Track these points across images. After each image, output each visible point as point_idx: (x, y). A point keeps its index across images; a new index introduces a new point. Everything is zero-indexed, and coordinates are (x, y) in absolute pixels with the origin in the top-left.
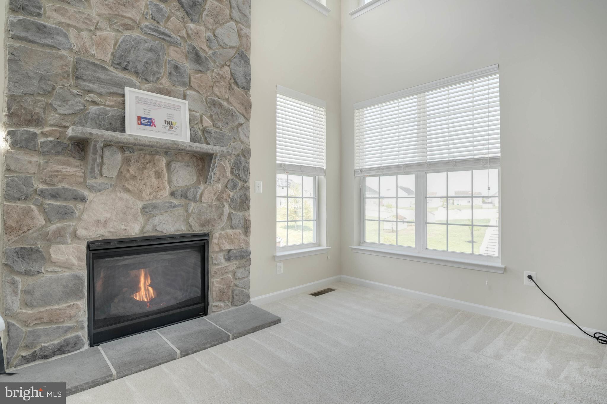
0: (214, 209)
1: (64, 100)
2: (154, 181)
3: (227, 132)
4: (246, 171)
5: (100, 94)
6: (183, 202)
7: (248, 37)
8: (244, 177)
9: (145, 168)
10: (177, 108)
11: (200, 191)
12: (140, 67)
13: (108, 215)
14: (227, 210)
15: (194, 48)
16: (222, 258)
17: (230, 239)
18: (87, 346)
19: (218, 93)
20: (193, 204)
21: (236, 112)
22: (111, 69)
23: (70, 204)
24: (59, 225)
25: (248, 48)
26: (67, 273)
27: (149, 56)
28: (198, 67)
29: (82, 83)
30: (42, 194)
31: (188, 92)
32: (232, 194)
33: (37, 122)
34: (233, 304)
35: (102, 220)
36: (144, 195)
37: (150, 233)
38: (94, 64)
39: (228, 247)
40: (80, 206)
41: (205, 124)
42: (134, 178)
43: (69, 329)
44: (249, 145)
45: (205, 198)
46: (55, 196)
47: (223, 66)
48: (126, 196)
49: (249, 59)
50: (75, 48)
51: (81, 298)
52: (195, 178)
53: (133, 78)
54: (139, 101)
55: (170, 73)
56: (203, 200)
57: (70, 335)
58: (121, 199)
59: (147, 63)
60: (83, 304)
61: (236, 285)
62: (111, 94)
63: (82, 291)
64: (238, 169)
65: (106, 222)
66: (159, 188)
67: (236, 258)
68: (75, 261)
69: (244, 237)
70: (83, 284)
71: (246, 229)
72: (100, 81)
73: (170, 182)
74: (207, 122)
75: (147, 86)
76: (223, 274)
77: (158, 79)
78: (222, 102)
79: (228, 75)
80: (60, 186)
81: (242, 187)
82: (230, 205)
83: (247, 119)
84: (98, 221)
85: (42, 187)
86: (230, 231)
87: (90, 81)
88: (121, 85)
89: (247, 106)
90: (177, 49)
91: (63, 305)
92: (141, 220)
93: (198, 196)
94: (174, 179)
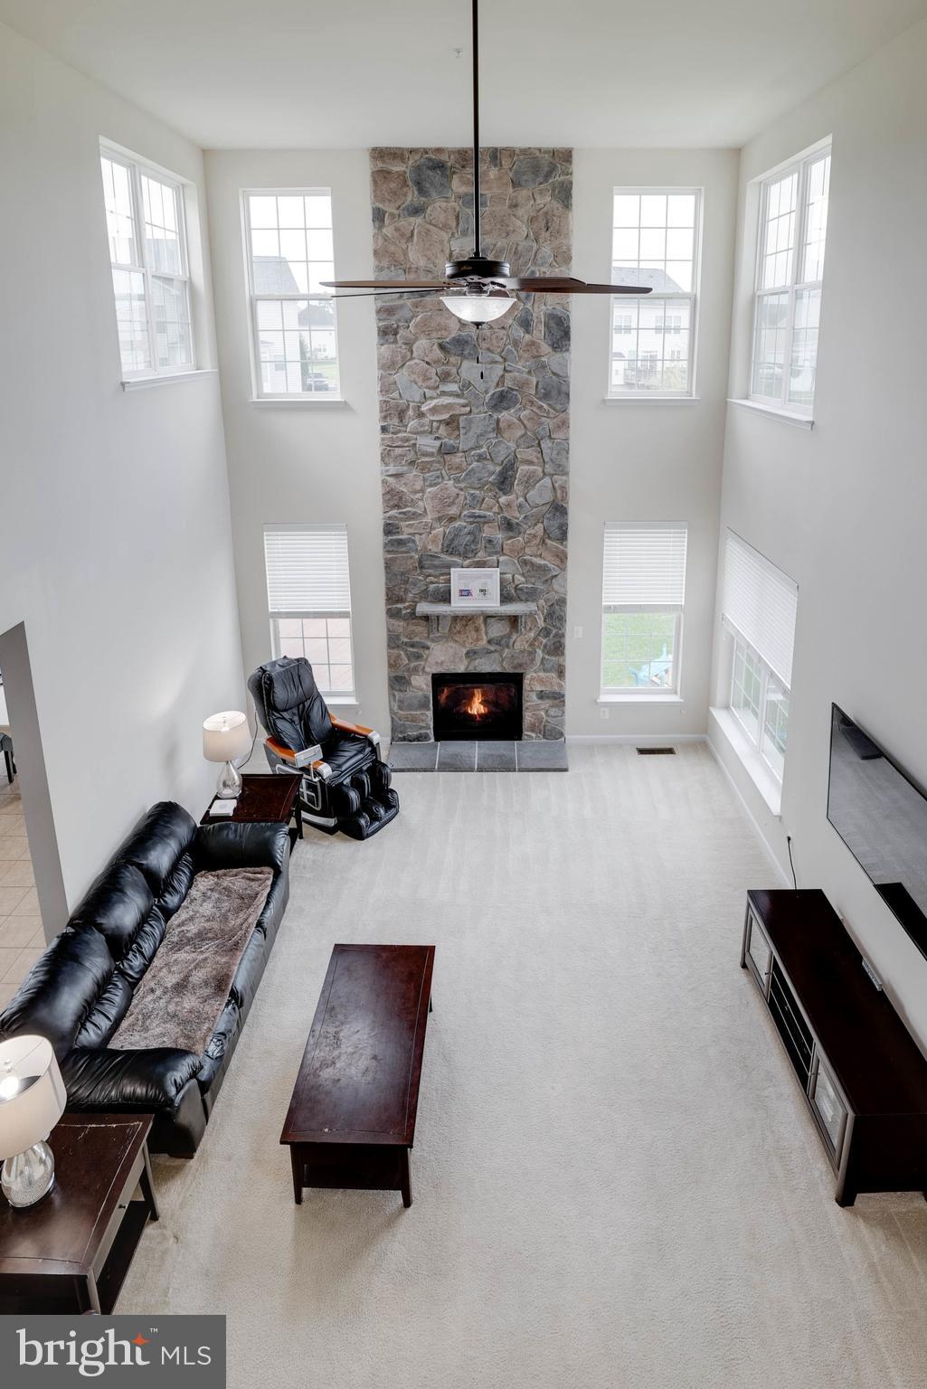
0: (526, 654)
1: (415, 585)
2: (475, 635)
3: (540, 586)
4: (562, 619)
5: (435, 577)
6: (498, 648)
7: (563, 488)
8: (558, 625)
9: (467, 625)
10: (490, 576)
11: (512, 640)
12: (462, 549)
13: (442, 658)
14: (539, 652)
15: (506, 518)
16: (534, 696)
17: (541, 681)
18: (433, 740)
19: (529, 553)
20: (506, 650)
21: (550, 565)
22: (442, 556)
23: (421, 651)
24: (416, 664)
25: (565, 498)
26: (420, 693)
27: (467, 539)
28: (511, 534)
29: (424, 571)
30: (406, 644)
31: (502, 559)
32: (544, 641)
33: (401, 600)
34: (544, 737)
35: (439, 661)
36: (467, 644)
37: (471, 669)
38: (431, 555)
39: (539, 688)
40: (427, 652)
41: (517, 583)
42: (459, 632)
43: (421, 728)
44: (565, 594)
45: (517, 646)
46: (412, 646)
47: (536, 524)
48: (454, 645)
49: (565, 509)
50: (419, 548)
51: (429, 710)
52: (508, 629)
53: (458, 560)
54: (461, 577)
55: (485, 547)
56: (515, 647)
57: (423, 731)
58: (451, 647)
59: (466, 545)
60: (430, 714)
61: (547, 721)
62: (442, 574)
63: (429, 706)
64: (552, 619)
65: (442, 663)
66: (477, 640)
67: (548, 698)
68: (425, 687)
69: (558, 680)
70: (429, 701)
71: (561, 672)
72: (435, 567)
73: (486, 633)
74: (519, 578)
75: (467, 562)
76: (535, 710)
77: (476, 554)
78: (535, 560)
79: (541, 533)
80: (415, 640)
81: (556, 635)
82: (543, 651)
83: (564, 569)
84: (437, 663)
85: (406, 640)
86: (542, 674)
87: (428, 568)
88: (449, 567)
89: (562, 558)
90: (490, 524)
91: (418, 713)
92: (466, 662)
93: (511, 644)
94: (490, 631)
